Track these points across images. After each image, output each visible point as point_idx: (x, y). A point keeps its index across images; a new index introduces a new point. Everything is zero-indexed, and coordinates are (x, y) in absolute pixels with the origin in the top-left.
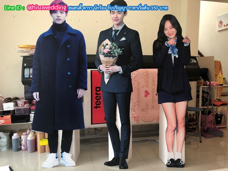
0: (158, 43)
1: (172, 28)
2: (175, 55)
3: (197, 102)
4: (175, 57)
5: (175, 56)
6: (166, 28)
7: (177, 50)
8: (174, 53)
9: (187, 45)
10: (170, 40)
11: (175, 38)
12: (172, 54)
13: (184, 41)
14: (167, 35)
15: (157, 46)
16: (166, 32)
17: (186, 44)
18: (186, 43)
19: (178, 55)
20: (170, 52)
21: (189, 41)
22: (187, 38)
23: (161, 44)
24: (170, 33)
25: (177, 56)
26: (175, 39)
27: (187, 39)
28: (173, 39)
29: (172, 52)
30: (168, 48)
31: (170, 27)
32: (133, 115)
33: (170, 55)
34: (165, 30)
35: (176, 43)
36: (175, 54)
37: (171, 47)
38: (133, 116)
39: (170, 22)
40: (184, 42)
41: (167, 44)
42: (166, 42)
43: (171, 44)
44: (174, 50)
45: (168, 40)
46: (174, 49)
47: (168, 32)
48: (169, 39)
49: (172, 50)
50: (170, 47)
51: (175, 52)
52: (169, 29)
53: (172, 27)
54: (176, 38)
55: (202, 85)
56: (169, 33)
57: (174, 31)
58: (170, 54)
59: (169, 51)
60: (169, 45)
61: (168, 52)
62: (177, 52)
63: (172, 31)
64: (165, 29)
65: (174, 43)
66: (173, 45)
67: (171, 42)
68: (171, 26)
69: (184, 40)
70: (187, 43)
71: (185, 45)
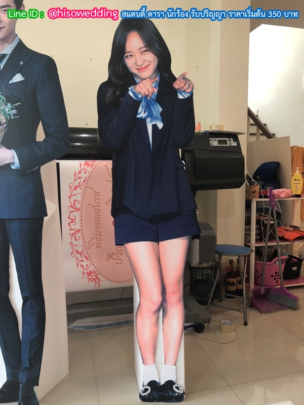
0: (111, 91)
1: (145, 51)
2: (154, 123)
3: (247, 232)
4: (155, 127)
5: (156, 125)
6: (130, 52)
7: (161, 109)
8: (152, 118)
9: (186, 97)
10: (141, 84)
11: (153, 77)
12: (148, 120)
13: (176, 85)
14: (134, 71)
15: (107, 99)
16: (130, 63)
17: (183, 94)
18: (182, 90)
19: (163, 122)
20: (142, 114)
21: (191, 86)
22: (184, 78)
23: (118, 93)
24: (139, 64)
25: (160, 125)
26: (153, 80)
27: (184, 81)
28: (148, 79)
29: (146, 113)
30: (137, 103)
31: (140, 49)
32: (86, 268)
33: (143, 121)
34: (127, 57)
35: (156, 90)
36: (156, 119)
37: (143, 102)
38: (85, 271)
39: (139, 37)
40: (177, 87)
41: (133, 93)
42: (130, 88)
43: (143, 93)
44: (152, 107)
45: (135, 83)
46: (153, 105)
47: (136, 63)
48: (137, 80)
49: (148, 108)
50: (141, 101)
51: (155, 113)
52: (137, 54)
53: (145, 49)
54: (157, 79)
55: (255, 197)
56: (137, 65)
57: (150, 59)
58: (141, 119)
59: (140, 110)
60: (140, 96)
61: (136, 113)
62: (159, 115)
63: (145, 61)
64: (126, 55)
65: (151, 91)
66: (150, 96)
67: (143, 87)
68: (143, 46)
69: (178, 82)
70: (185, 91)
71: (180, 97)
